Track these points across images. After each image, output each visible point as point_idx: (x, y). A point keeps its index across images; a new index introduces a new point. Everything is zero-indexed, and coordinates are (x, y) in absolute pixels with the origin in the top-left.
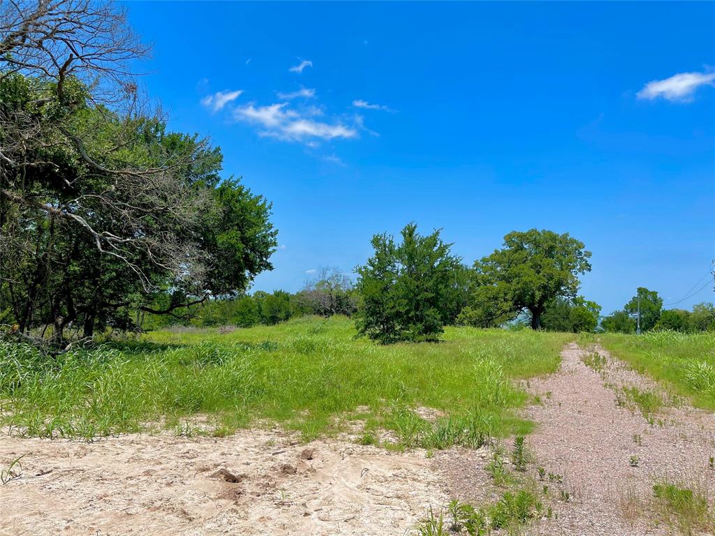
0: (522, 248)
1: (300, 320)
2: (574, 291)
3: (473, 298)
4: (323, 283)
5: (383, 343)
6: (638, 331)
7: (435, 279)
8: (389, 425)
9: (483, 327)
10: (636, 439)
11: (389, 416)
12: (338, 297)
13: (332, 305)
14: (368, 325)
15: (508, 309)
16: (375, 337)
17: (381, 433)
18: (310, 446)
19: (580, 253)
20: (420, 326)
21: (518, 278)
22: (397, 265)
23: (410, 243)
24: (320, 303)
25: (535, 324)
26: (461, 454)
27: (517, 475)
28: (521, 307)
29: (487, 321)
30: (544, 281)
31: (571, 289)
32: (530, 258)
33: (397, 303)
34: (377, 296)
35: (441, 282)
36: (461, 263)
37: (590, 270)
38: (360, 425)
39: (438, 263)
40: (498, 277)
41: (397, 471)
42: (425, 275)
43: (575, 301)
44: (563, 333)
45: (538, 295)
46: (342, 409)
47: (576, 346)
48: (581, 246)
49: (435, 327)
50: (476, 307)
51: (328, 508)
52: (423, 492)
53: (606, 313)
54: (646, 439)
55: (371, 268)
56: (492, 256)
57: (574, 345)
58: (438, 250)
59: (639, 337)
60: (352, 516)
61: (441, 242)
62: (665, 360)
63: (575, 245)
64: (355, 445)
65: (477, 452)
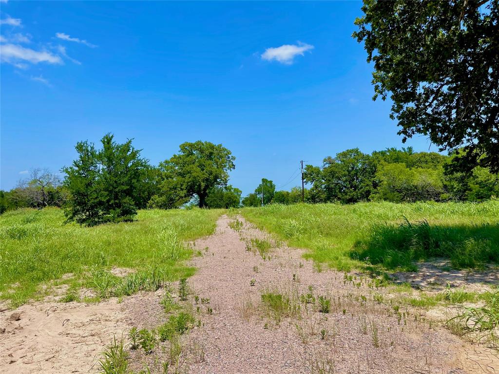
0: (192, 154)
1: (13, 212)
2: (226, 181)
3: (159, 189)
4: (35, 181)
5: (89, 225)
6: (262, 205)
7: (129, 176)
8: (89, 285)
9: (166, 209)
10: (255, 269)
11: (90, 278)
12: (49, 193)
13: (44, 199)
14: (75, 213)
15: (183, 195)
16: (81, 221)
17: (82, 291)
18: (18, 310)
19: (229, 157)
20: (118, 210)
21: (189, 174)
22: (98, 165)
23: (109, 149)
24: (33, 198)
25: (202, 204)
26: (144, 297)
27: (181, 304)
28: (193, 194)
29: (169, 204)
30: (206, 176)
31: (223, 181)
32: (197, 160)
33: (99, 194)
34: (82, 190)
35: (134, 178)
36: (148, 164)
37: (234, 168)
38: (65, 288)
39: (131, 164)
40: (176, 174)
41: (93, 317)
42: (121, 172)
43: (226, 188)
44: (219, 209)
45: (203, 184)
46: (49, 278)
47: (226, 217)
48: (229, 153)
49: (131, 211)
50: (161, 195)
51: (32, 354)
52: (112, 328)
53: (244, 195)
54: (261, 268)
55: (77, 169)
56: (172, 158)
57: (225, 216)
58: (130, 154)
59: (262, 208)
60: (53, 355)
61: (133, 149)
62: (274, 220)
63: (226, 152)
64: (59, 304)
65: (155, 293)
